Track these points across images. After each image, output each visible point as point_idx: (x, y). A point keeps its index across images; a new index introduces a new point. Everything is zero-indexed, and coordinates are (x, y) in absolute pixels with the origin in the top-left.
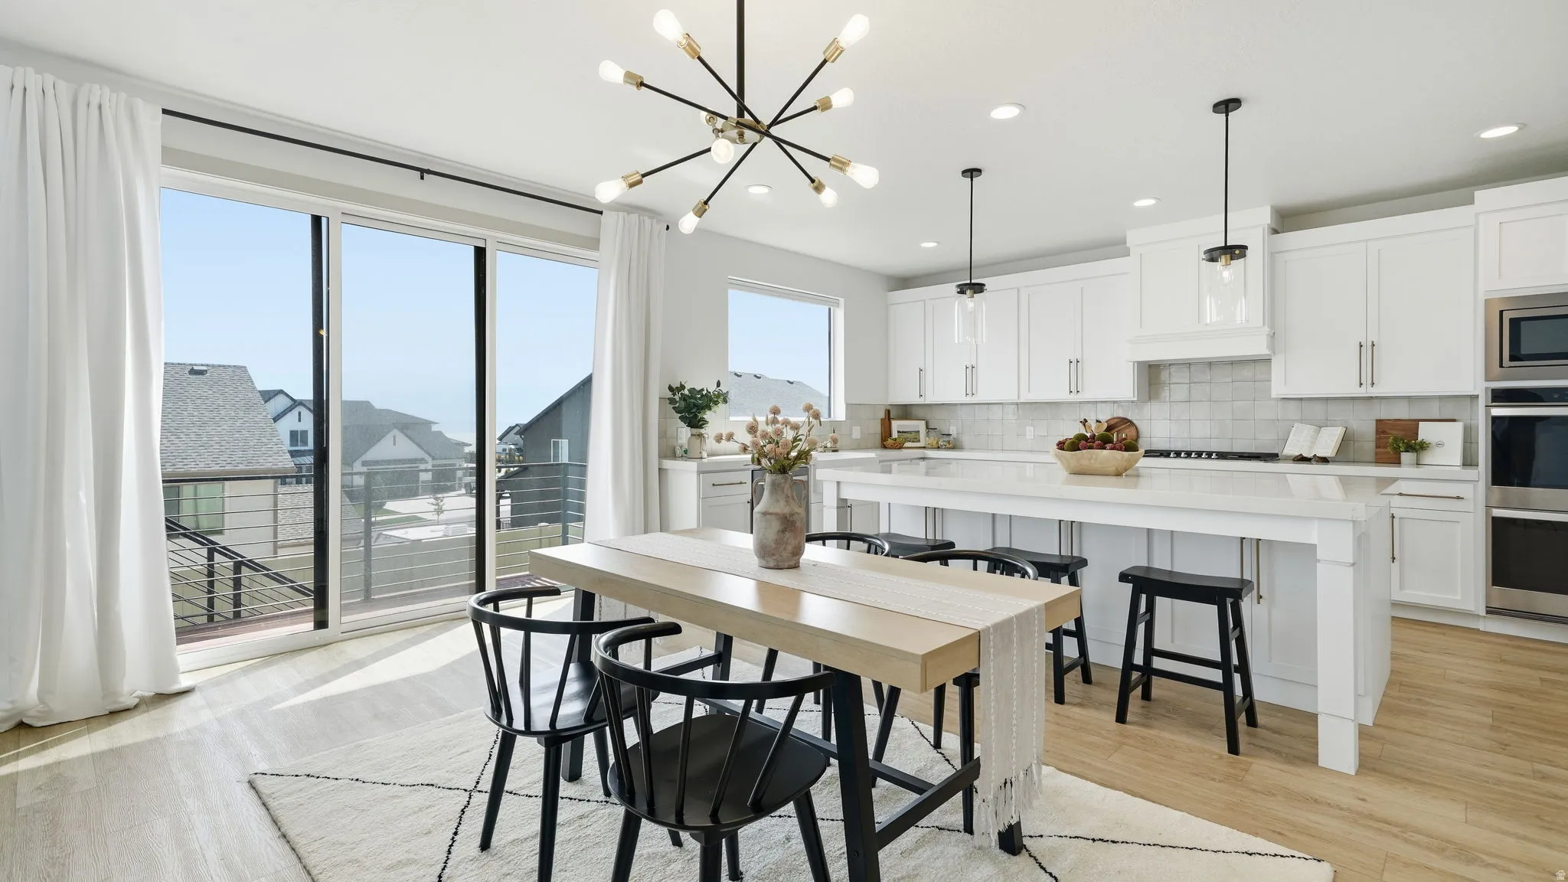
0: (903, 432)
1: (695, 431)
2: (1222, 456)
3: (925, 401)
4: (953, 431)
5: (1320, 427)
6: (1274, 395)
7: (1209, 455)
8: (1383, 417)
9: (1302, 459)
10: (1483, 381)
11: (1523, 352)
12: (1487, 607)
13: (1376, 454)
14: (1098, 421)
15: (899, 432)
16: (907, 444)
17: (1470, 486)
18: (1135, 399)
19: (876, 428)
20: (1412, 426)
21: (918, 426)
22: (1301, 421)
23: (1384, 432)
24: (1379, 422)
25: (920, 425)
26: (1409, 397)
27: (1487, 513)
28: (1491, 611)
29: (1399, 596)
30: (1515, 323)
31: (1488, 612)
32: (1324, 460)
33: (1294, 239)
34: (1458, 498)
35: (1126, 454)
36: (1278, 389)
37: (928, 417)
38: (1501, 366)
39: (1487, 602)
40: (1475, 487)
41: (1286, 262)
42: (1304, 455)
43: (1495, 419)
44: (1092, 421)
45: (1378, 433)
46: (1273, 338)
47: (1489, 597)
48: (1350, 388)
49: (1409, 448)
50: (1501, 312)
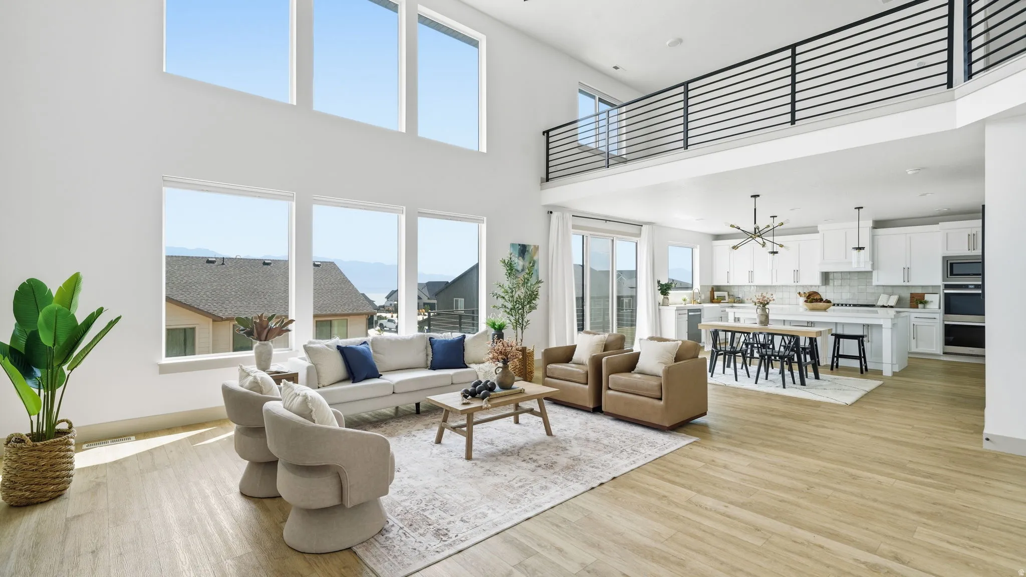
0: (719, 296)
1: (665, 297)
2: (855, 305)
3: (730, 284)
5: (890, 295)
6: (874, 284)
7: (850, 305)
8: (913, 292)
9: (883, 306)
10: (942, 282)
11: (954, 273)
12: (943, 352)
13: (910, 304)
14: (804, 293)
15: (717, 296)
16: (722, 301)
17: (938, 314)
18: (820, 285)
19: (708, 294)
20: (923, 295)
21: (725, 294)
22: (884, 293)
23: (913, 297)
24: (911, 294)
26: (922, 286)
27: (943, 323)
28: (945, 353)
29: (914, 350)
30: (952, 264)
31: (943, 354)
32: (892, 307)
33: (880, 231)
34: (934, 318)
35: (828, 304)
36: (875, 282)
37: (730, 290)
38: (947, 278)
39: (943, 350)
40: (940, 315)
41: (877, 239)
42: (885, 305)
43: (945, 294)
44: (802, 293)
45: (911, 298)
46: (873, 265)
47: (943, 348)
48: (901, 283)
49: (921, 303)
50: (947, 261)
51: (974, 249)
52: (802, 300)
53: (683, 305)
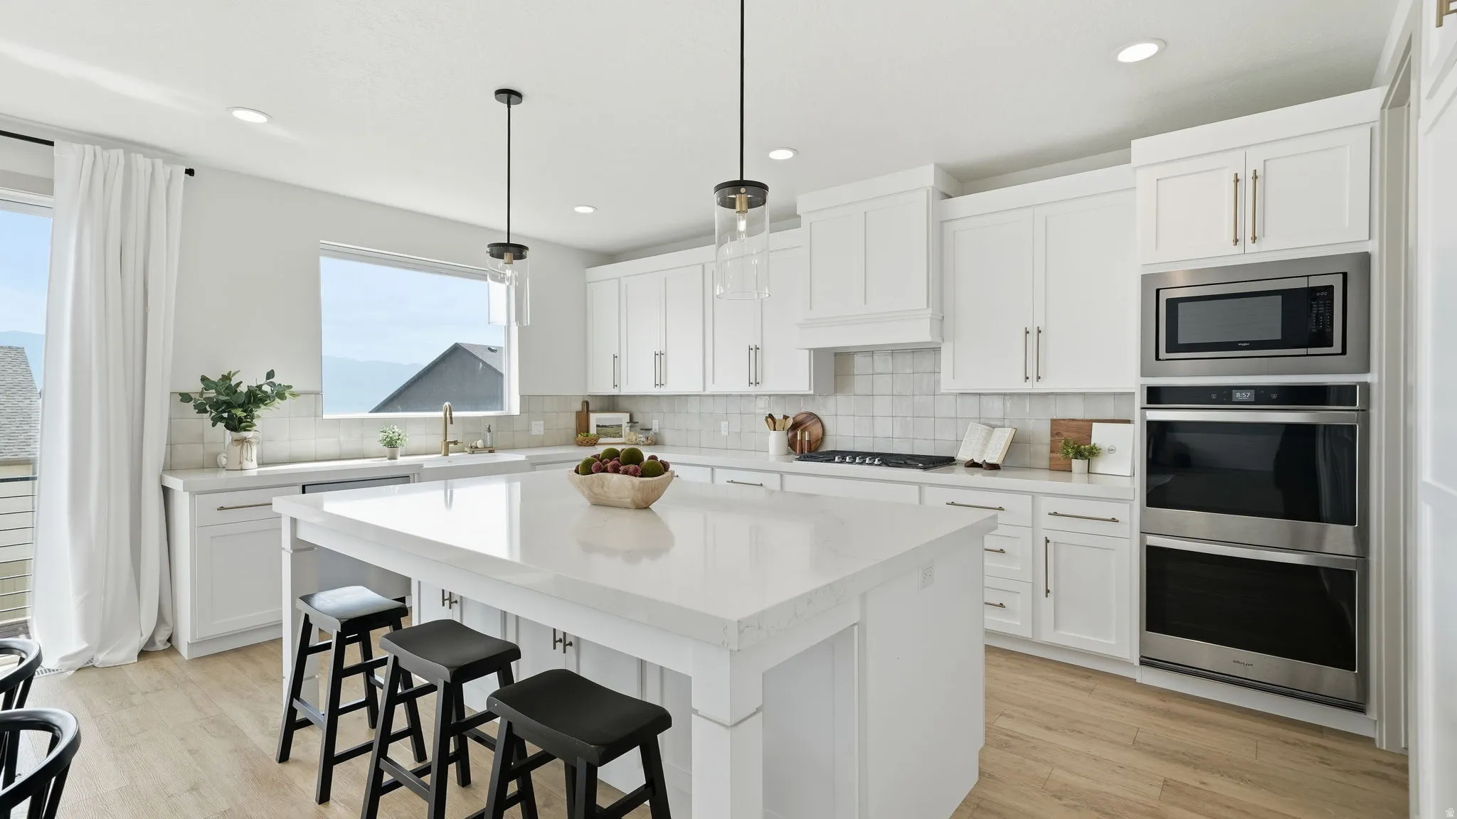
0: (603, 426)
1: (236, 435)
3: (620, 391)
4: (655, 425)
5: (994, 427)
6: (946, 388)
8: (1060, 416)
9: (973, 465)
10: (1139, 376)
11: (1182, 340)
12: (1141, 656)
13: (1051, 459)
14: (785, 418)
15: (598, 426)
16: (603, 440)
17: (1128, 505)
18: (812, 392)
19: (570, 422)
20: (1087, 428)
21: (621, 419)
22: (974, 419)
23: (1058, 435)
24: (1054, 422)
25: (623, 418)
26: (1084, 394)
27: (1142, 541)
28: (1146, 662)
30: (1173, 304)
31: (1142, 663)
32: (994, 467)
33: (965, 204)
34: (1114, 520)
36: (948, 383)
37: (633, 410)
38: (1157, 358)
39: (1141, 649)
40: (1131, 506)
41: (955, 232)
42: (976, 461)
43: (1151, 424)
44: (778, 417)
45: (1052, 435)
46: (940, 321)
47: (1143, 644)
48: (1017, 384)
49: (1079, 454)
50: (1158, 291)
51: (1254, 239)
52: (775, 441)
53: (386, 462)
